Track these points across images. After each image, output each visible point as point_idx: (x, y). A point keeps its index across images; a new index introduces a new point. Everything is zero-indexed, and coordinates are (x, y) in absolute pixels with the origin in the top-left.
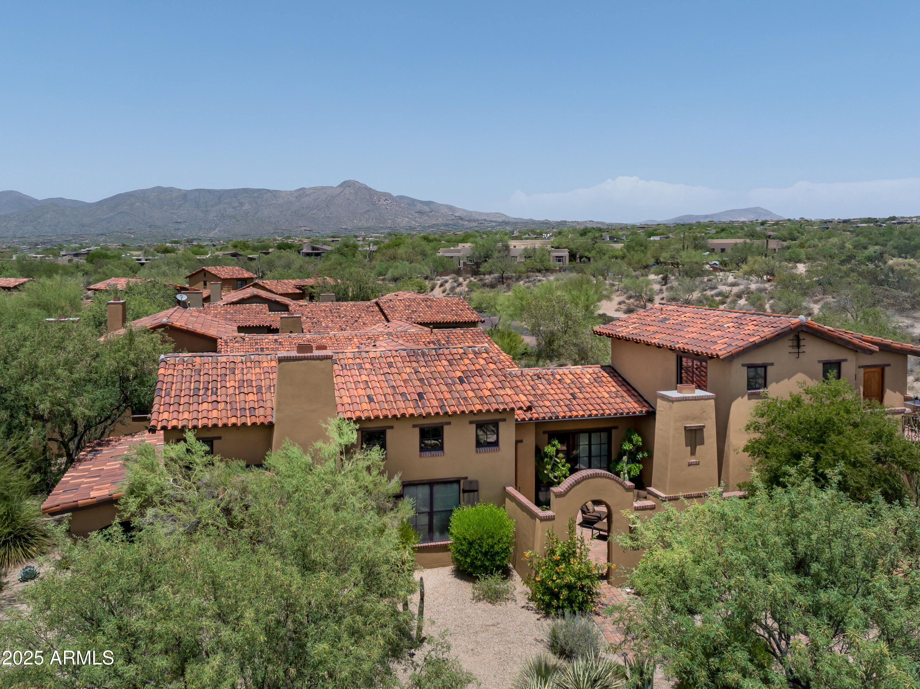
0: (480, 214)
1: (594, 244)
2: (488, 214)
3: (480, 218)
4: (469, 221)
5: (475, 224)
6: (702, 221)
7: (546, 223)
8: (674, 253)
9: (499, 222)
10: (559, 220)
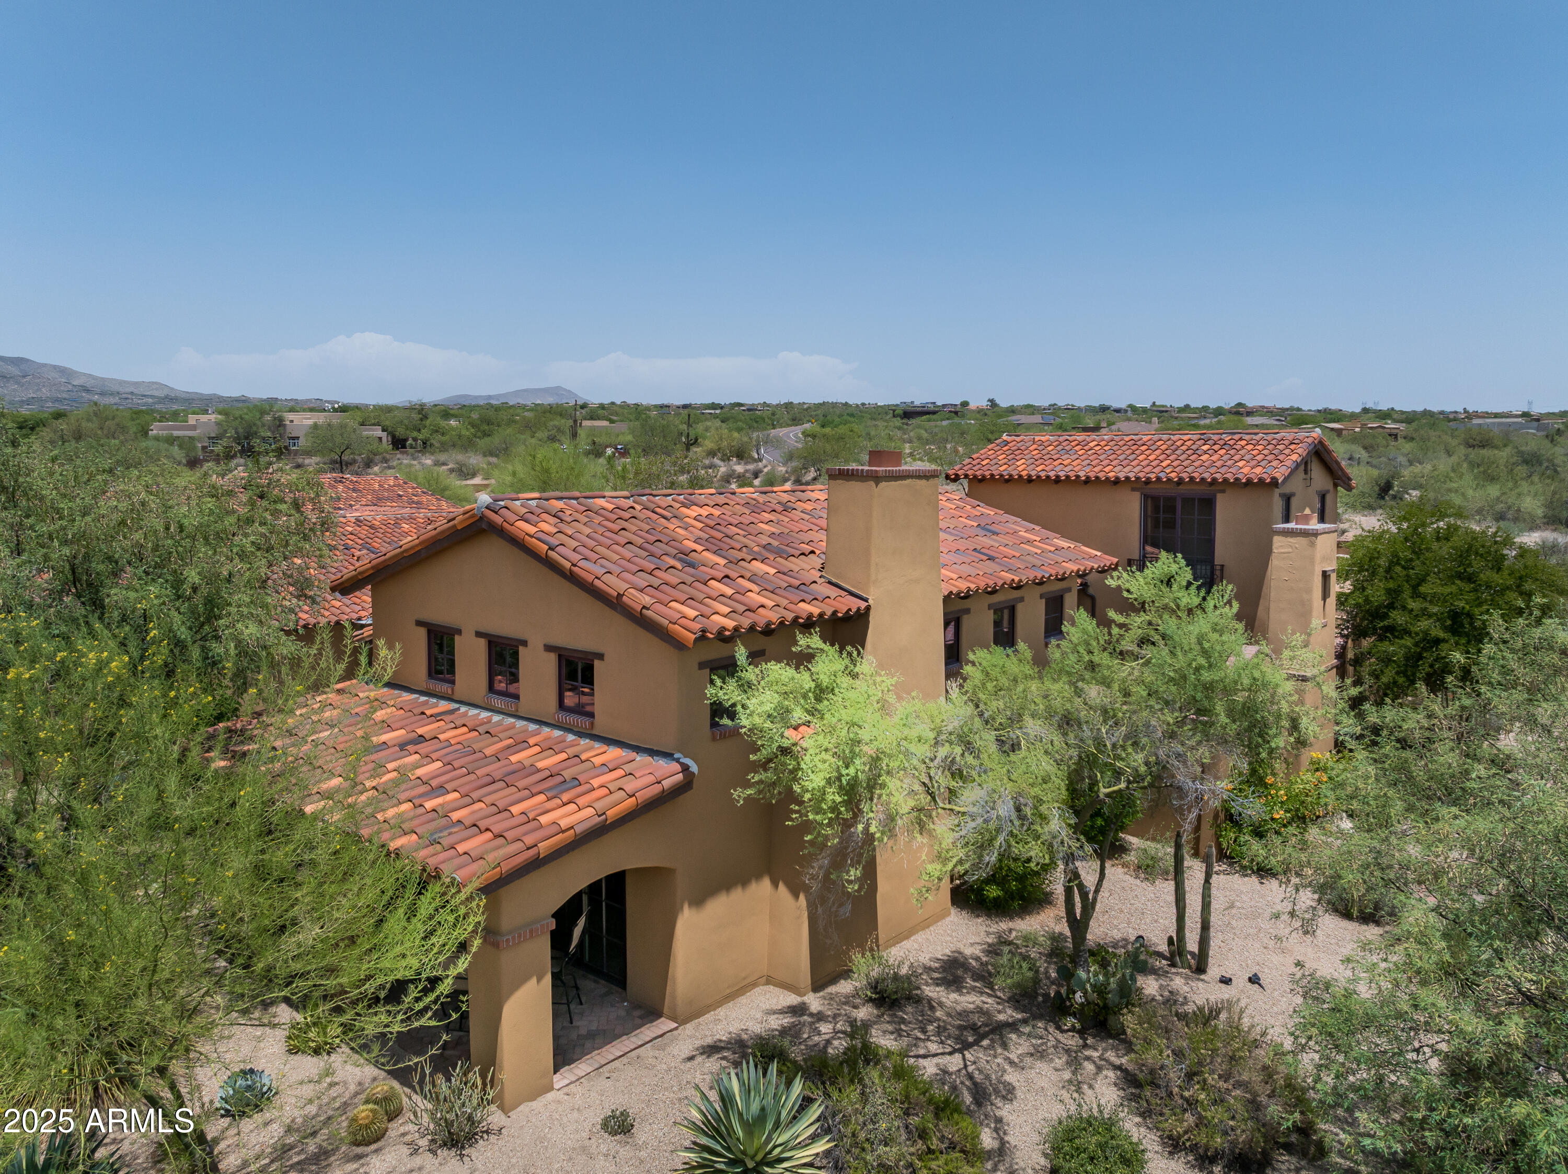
0: (122, 383)
1: (421, 420)
2: (136, 384)
3: (121, 390)
4: (102, 394)
5: (116, 400)
6: (494, 402)
7: (244, 401)
8: (553, 432)
9: (158, 397)
10: (265, 397)
